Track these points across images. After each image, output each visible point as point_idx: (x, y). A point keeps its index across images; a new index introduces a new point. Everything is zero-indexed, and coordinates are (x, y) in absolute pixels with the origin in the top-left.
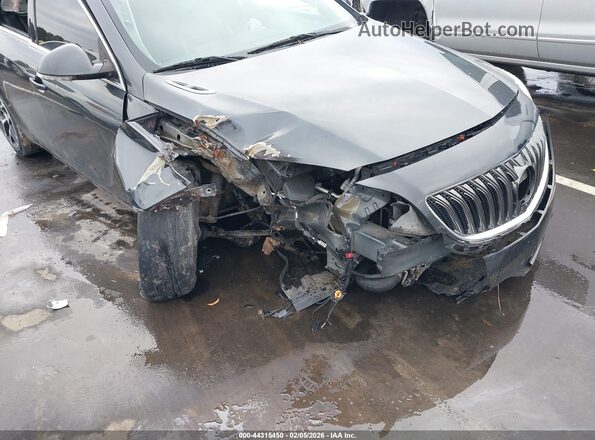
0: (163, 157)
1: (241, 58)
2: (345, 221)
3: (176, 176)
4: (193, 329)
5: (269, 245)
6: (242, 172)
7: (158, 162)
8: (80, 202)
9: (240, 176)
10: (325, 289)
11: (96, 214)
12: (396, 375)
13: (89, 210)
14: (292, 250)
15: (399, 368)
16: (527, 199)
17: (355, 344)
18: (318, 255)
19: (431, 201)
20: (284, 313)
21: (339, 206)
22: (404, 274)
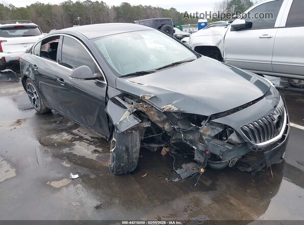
0: (129, 111)
1: (154, 72)
2: (204, 137)
3: (135, 118)
4: (138, 186)
5: (164, 151)
6: (159, 117)
7: (127, 113)
8: (72, 134)
9: (158, 119)
10: (193, 170)
11: (81, 139)
12: (231, 204)
13: (77, 137)
14: (175, 153)
15: (232, 201)
16: (279, 129)
17: (211, 192)
18: (187, 155)
19: (242, 128)
20: (177, 180)
21: (201, 131)
22: (230, 161)
